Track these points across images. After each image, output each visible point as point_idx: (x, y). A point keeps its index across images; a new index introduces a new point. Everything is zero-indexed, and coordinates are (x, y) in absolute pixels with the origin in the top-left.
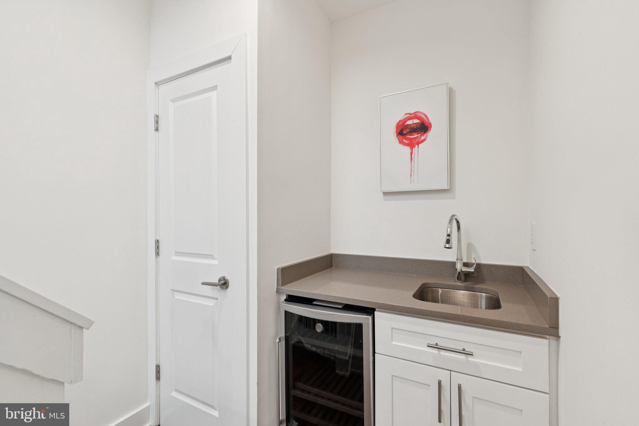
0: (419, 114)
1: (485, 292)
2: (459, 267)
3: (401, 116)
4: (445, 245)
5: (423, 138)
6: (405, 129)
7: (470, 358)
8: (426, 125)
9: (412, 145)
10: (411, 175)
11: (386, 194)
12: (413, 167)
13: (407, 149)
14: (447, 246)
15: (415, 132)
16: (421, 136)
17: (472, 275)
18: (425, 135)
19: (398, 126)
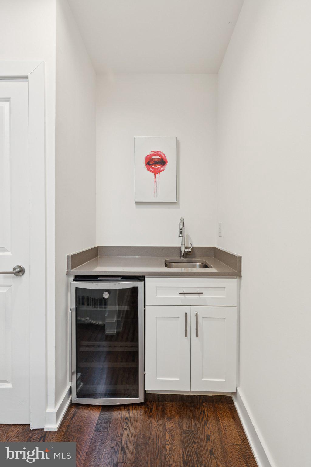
0: (160, 153)
1: (198, 262)
2: (183, 249)
3: (149, 153)
4: (180, 235)
5: (162, 169)
6: (151, 161)
7: (202, 296)
8: (164, 160)
9: (156, 172)
10: (155, 192)
11: (137, 203)
12: (156, 187)
13: (152, 175)
14: (181, 235)
15: (157, 164)
16: (161, 167)
17: (191, 254)
18: (164, 167)
19: (147, 158)
